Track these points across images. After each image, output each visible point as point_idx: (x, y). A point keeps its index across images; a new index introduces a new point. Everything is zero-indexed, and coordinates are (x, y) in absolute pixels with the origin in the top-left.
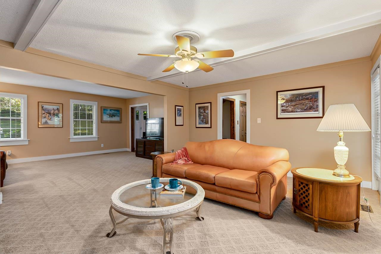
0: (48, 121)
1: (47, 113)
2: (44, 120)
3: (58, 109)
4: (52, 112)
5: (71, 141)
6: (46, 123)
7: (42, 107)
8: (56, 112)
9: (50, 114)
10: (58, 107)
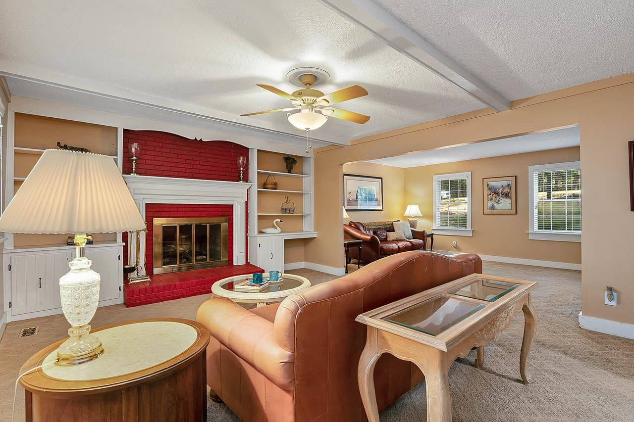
0: (495, 205)
1: (493, 193)
2: (490, 204)
3: (508, 185)
4: (500, 191)
5: (531, 237)
6: (493, 207)
7: (488, 185)
8: (507, 190)
9: (497, 194)
10: (509, 182)
